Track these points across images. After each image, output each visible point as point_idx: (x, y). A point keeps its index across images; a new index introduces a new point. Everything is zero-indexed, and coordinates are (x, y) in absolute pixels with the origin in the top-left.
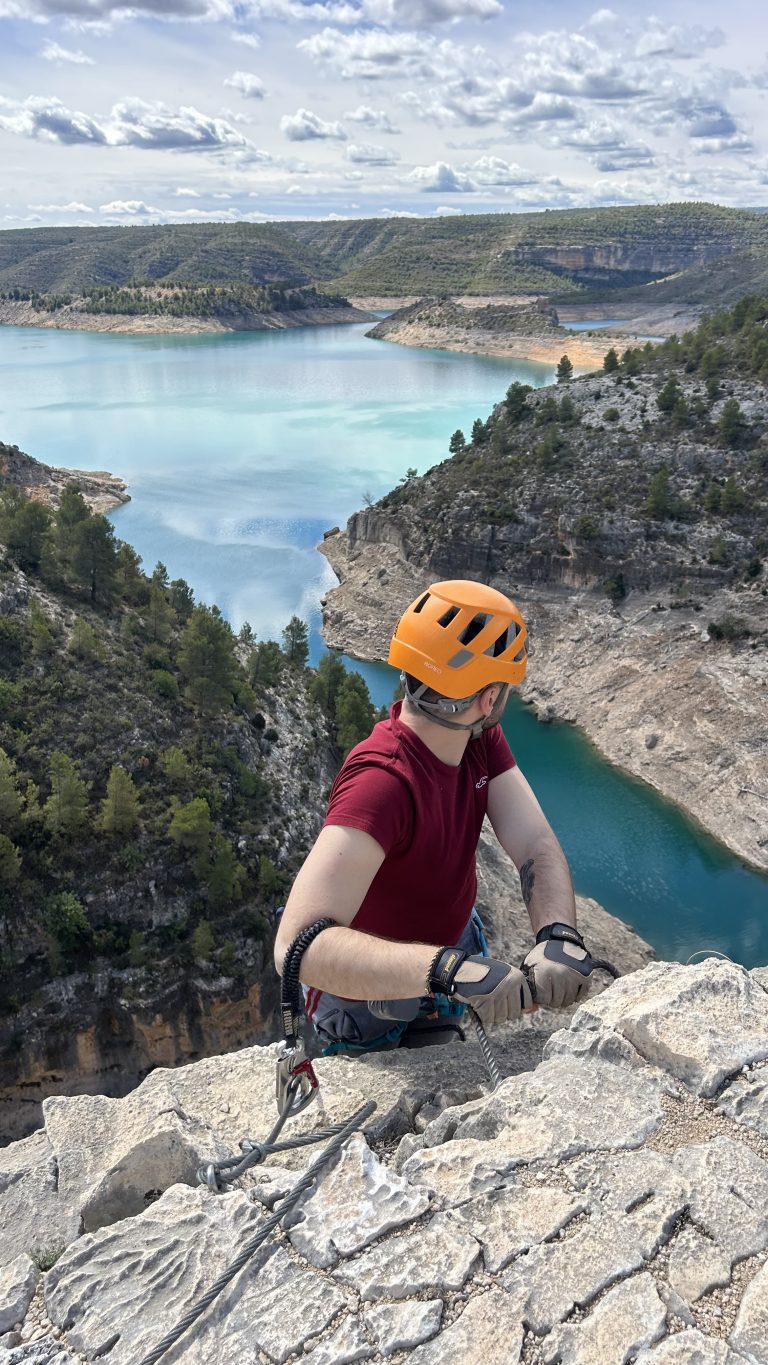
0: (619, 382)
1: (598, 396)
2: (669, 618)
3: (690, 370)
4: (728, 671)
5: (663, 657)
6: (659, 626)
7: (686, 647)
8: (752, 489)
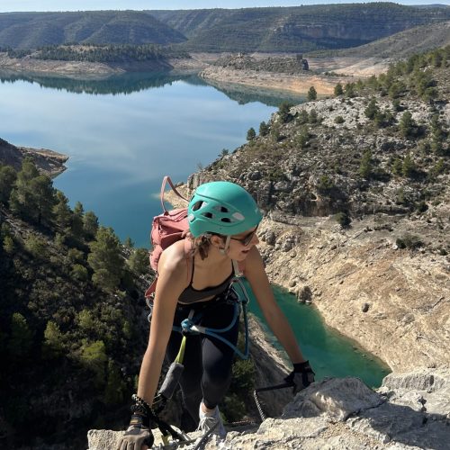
0: (343, 101)
1: (331, 110)
2: (374, 235)
3: (384, 95)
4: (409, 266)
5: (371, 258)
6: (368, 240)
7: (384, 252)
8: (421, 162)
